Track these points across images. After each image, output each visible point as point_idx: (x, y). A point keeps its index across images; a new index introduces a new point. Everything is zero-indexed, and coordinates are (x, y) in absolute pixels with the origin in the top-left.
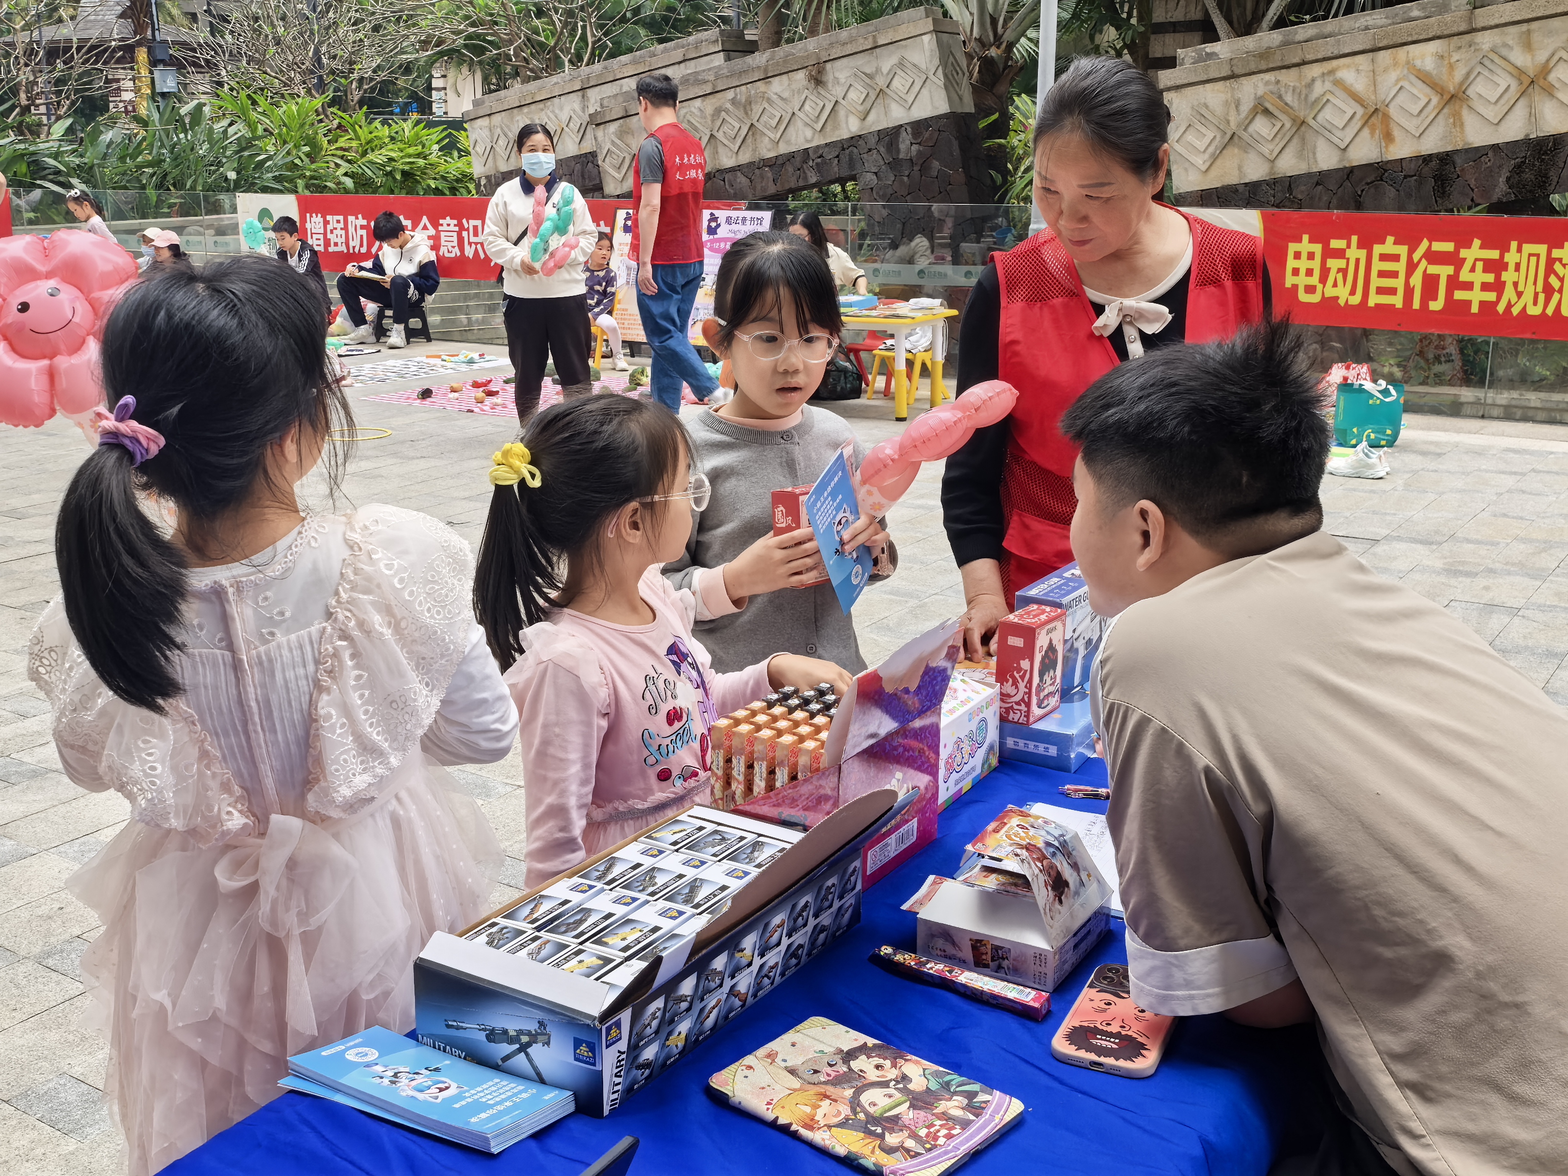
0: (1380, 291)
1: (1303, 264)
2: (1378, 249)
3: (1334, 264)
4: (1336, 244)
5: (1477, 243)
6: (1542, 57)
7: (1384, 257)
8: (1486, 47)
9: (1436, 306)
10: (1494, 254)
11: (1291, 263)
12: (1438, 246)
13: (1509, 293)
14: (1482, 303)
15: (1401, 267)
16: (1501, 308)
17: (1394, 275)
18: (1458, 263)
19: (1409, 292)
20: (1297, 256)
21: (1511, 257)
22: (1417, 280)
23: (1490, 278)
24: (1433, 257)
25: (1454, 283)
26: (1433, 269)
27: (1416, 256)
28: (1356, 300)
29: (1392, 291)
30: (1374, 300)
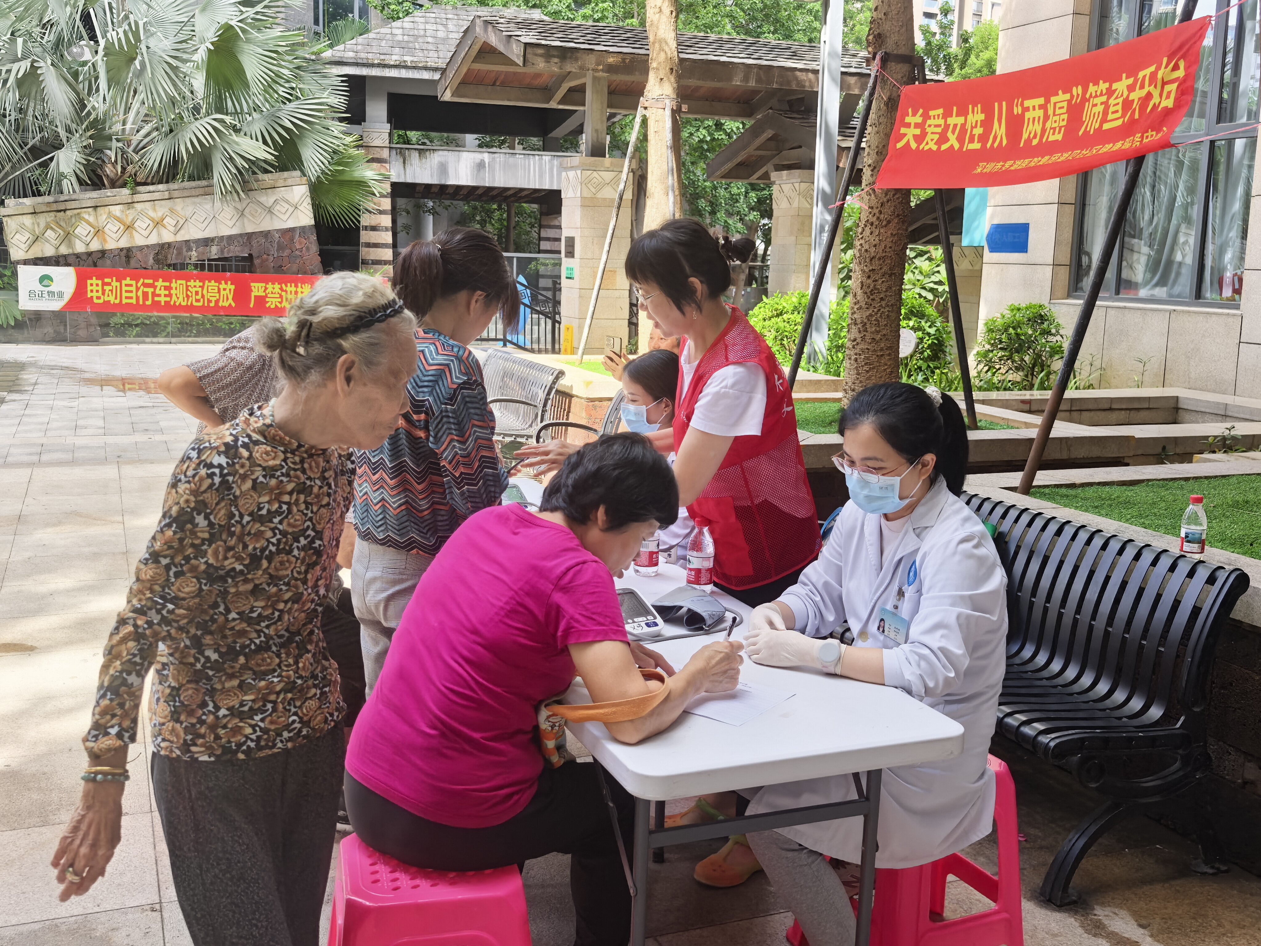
0: (126, 298)
1: (94, 288)
2: (124, 282)
3: (107, 288)
4: (107, 280)
5: (161, 280)
6: (160, 214)
7: (126, 285)
8: (139, 209)
9: (149, 303)
10: (167, 284)
11: (89, 288)
12: (147, 281)
13: (174, 298)
14: (165, 302)
15: (133, 289)
16: (172, 303)
17: (131, 292)
18: (155, 287)
19: (138, 298)
20: (92, 285)
21: (173, 285)
22: (140, 293)
23: (167, 292)
24: (145, 285)
25: (154, 295)
26: (146, 290)
27: (139, 285)
28: (117, 301)
29: (131, 298)
30: (125, 301)
